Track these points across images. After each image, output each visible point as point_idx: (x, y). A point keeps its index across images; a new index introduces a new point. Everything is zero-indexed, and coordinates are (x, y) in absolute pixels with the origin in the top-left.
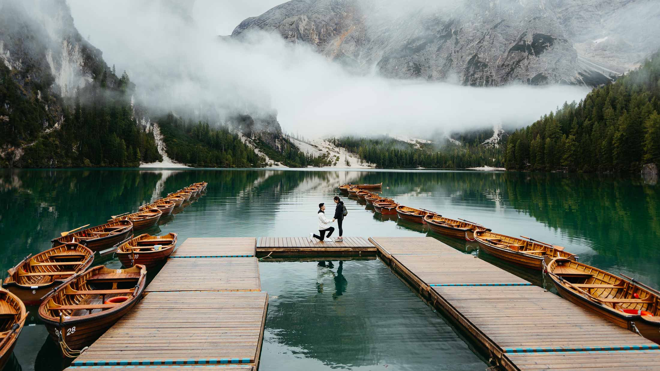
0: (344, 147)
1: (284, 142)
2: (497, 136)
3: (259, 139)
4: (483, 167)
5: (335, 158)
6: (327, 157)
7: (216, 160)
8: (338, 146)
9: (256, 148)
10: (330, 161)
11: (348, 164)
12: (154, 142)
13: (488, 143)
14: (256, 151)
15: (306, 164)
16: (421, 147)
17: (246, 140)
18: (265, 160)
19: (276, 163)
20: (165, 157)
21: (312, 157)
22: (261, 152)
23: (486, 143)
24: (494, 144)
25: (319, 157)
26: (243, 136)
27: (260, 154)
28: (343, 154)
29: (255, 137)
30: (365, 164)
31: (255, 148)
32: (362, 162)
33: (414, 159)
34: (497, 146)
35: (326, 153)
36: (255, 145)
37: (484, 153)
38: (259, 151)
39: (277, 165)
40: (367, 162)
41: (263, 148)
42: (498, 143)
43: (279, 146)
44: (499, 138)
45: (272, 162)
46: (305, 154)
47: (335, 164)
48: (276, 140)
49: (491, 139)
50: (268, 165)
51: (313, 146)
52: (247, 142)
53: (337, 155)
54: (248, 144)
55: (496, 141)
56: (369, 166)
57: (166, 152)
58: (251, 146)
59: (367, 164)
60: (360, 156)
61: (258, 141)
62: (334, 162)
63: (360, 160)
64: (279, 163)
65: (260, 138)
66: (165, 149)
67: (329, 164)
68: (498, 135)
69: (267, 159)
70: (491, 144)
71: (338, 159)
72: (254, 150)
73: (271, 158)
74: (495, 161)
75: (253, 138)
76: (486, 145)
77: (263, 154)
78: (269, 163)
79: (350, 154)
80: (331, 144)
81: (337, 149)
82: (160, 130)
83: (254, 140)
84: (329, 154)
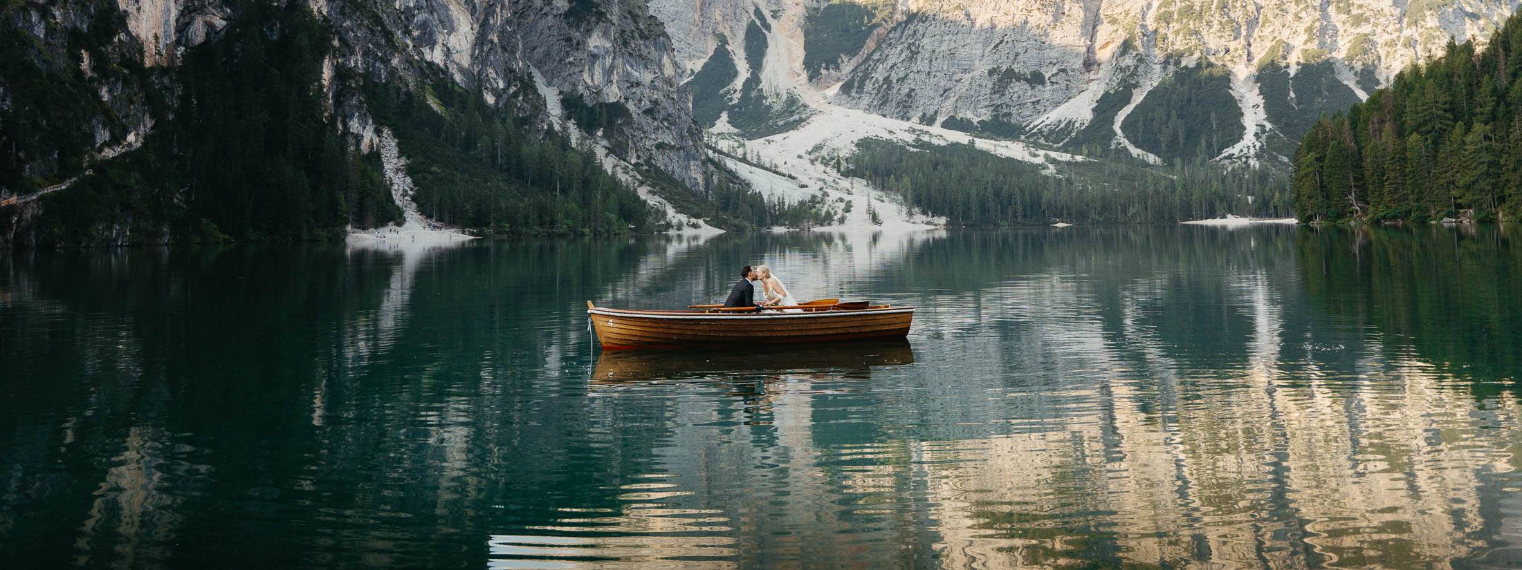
0: (862, 177)
1: (711, 168)
2: (1254, 139)
3: (648, 162)
4: (1224, 217)
5: (843, 205)
6: (823, 201)
7: (540, 217)
8: (846, 174)
9: (642, 183)
10: (828, 213)
11: (875, 219)
12: (384, 175)
13: (1230, 156)
14: (643, 193)
15: (769, 221)
16: (1059, 172)
17: (615, 166)
18: (664, 214)
19: (693, 220)
20: (411, 214)
21: (784, 203)
22: (654, 193)
23: (1225, 158)
24: (1247, 158)
25: (801, 203)
26: (607, 155)
27: (652, 201)
28: (862, 194)
29: (638, 157)
30: (920, 218)
31: (639, 186)
32: (910, 214)
33: (1043, 201)
34: (1253, 162)
35: (819, 194)
36: (639, 177)
37: (1223, 181)
38: (650, 192)
39: (695, 226)
40: (924, 213)
41: (657, 185)
42: (1257, 156)
43: (700, 179)
44: (1258, 145)
45: (684, 218)
46: (765, 197)
47: (842, 221)
48: (692, 163)
49: (1238, 146)
50: (672, 227)
51: (784, 175)
52: (619, 170)
53: (847, 198)
54: (621, 176)
55: (1252, 151)
56: (928, 223)
57: (414, 199)
58: (630, 179)
59: (924, 218)
60: (905, 198)
61: (645, 168)
62: (839, 216)
63: (904, 209)
64: (701, 222)
65: (650, 158)
66: (410, 193)
67: (828, 219)
68: (1256, 135)
69: (671, 212)
70: (1239, 158)
71: (848, 209)
72: (635, 190)
73: (680, 209)
74: (1254, 202)
75: (633, 161)
76: (1226, 162)
77: (659, 199)
78: (675, 221)
79: (879, 193)
80: (828, 169)
81: (845, 183)
82: (398, 144)
83: (636, 165)
84: (826, 194)
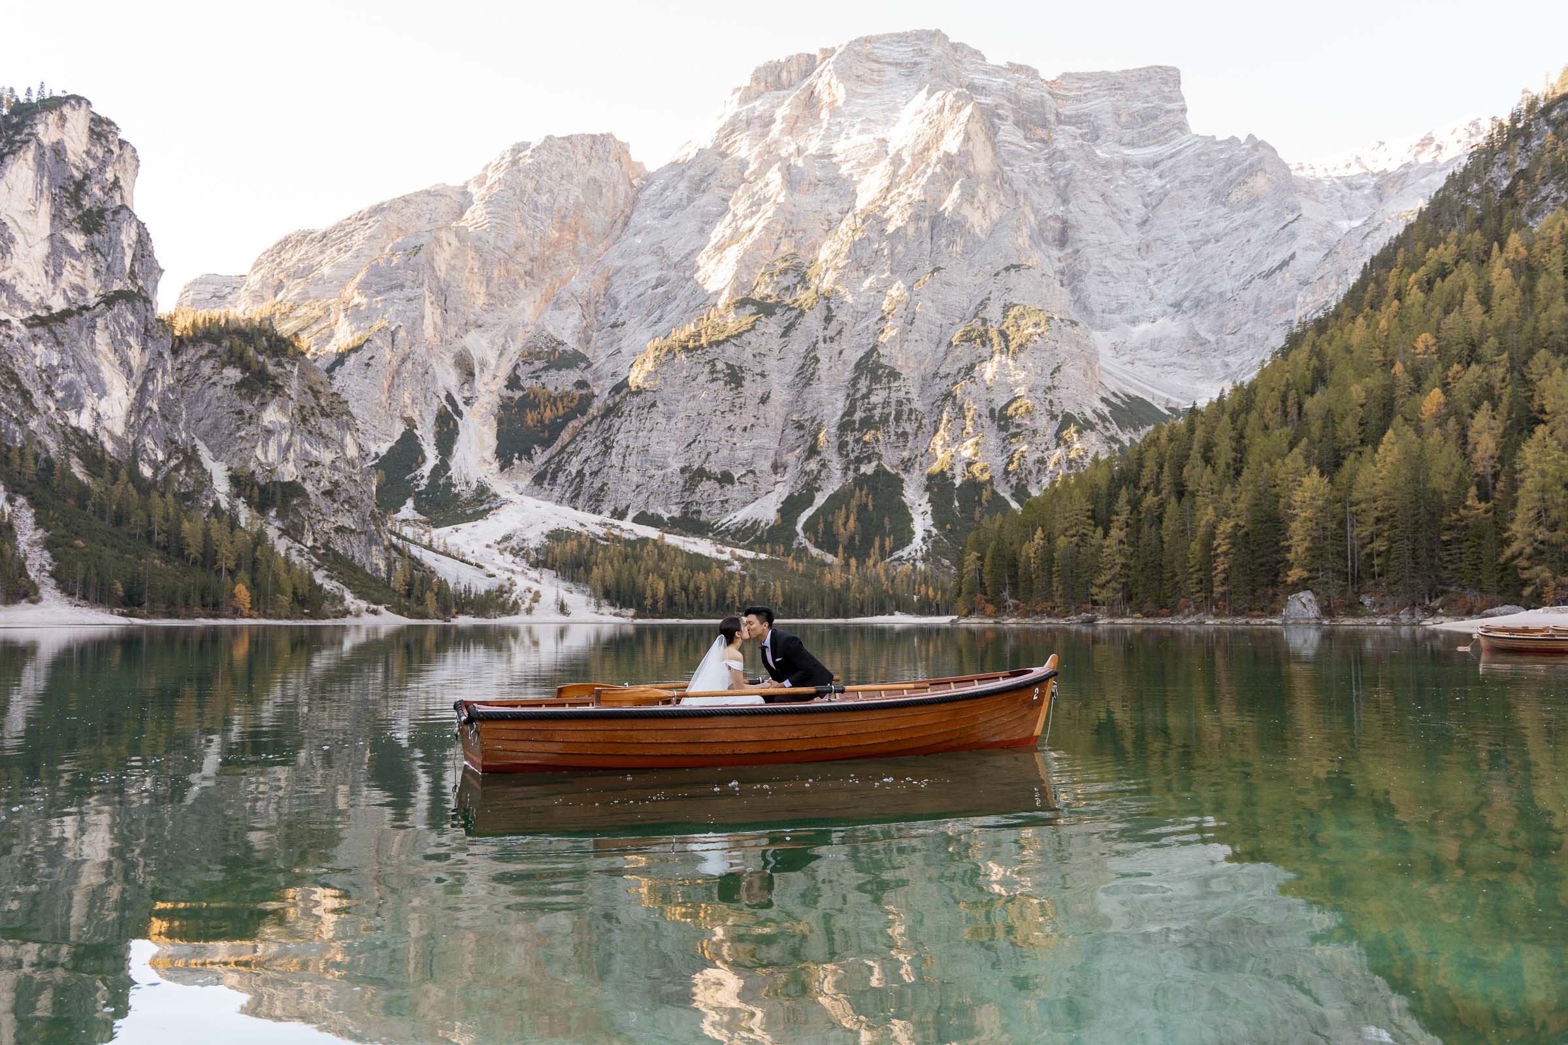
0: (552, 568)
1: (394, 554)
2: (921, 543)
3: (325, 546)
4: (892, 614)
5: (531, 596)
6: (510, 591)
7: (202, 598)
8: (535, 565)
9: (318, 567)
10: (515, 603)
11: (563, 608)
12: (17, 548)
13: (900, 559)
14: (319, 577)
15: (454, 610)
16: (744, 568)
17: (289, 549)
18: (342, 599)
19: (373, 607)
20: (49, 592)
21: (470, 592)
22: (332, 578)
23: (895, 560)
24: (915, 560)
25: (488, 592)
26: (280, 537)
27: (329, 585)
28: (551, 587)
29: (315, 540)
30: (607, 609)
31: (315, 570)
32: (598, 605)
33: (728, 595)
34: (920, 565)
35: (507, 584)
36: (315, 560)
37: (893, 581)
38: (327, 576)
39: (375, 612)
40: (612, 605)
41: (336, 569)
42: (924, 560)
43: (382, 565)
44: (925, 548)
45: (363, 604)
46: (451, 586)
47: (529, 611)
48: (374, 548)
49: (907, 549)
50: (350, 613)
51: (471, 564)
52: (293, 553)
53: (535, 587)
54: (295, 558)
55: (919, 554)
56: (615, 615)
57: (52, 575)
58: (305, 562)
59: (612, 610)
60: (594, 590)
61: (322, 551)
62: (526, 605)
63: (593, 600)
64: (381, 608)
65: (329, 542)
66: (48, 568)
67: (514, 609)
68: (923, 539)
69: (349, 597)
70: (908, 560)
71: (536, 598)
72: (311, 574)
73: (360, 595)
74: (919, 600)
75: (310, 543)
76: (895, 563)
77: (338, 584)
78: (353, 608)
79: (568, 584)
80: (517, 560)
81: (534, 574)
82: (35, 515)
83: (313, 549)
84: (513, 584)
